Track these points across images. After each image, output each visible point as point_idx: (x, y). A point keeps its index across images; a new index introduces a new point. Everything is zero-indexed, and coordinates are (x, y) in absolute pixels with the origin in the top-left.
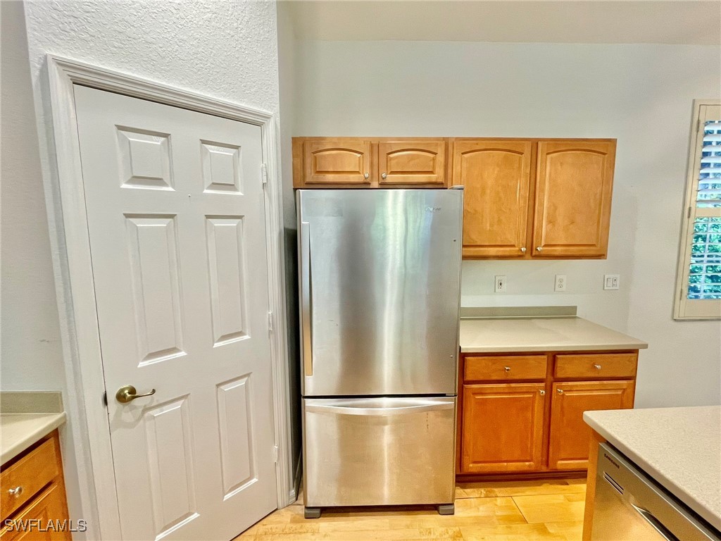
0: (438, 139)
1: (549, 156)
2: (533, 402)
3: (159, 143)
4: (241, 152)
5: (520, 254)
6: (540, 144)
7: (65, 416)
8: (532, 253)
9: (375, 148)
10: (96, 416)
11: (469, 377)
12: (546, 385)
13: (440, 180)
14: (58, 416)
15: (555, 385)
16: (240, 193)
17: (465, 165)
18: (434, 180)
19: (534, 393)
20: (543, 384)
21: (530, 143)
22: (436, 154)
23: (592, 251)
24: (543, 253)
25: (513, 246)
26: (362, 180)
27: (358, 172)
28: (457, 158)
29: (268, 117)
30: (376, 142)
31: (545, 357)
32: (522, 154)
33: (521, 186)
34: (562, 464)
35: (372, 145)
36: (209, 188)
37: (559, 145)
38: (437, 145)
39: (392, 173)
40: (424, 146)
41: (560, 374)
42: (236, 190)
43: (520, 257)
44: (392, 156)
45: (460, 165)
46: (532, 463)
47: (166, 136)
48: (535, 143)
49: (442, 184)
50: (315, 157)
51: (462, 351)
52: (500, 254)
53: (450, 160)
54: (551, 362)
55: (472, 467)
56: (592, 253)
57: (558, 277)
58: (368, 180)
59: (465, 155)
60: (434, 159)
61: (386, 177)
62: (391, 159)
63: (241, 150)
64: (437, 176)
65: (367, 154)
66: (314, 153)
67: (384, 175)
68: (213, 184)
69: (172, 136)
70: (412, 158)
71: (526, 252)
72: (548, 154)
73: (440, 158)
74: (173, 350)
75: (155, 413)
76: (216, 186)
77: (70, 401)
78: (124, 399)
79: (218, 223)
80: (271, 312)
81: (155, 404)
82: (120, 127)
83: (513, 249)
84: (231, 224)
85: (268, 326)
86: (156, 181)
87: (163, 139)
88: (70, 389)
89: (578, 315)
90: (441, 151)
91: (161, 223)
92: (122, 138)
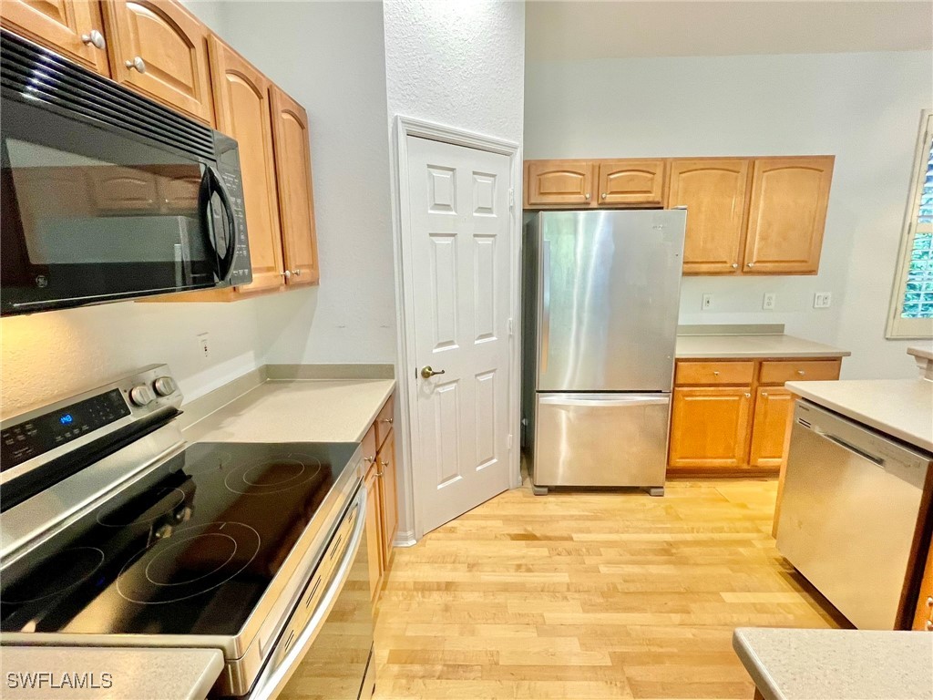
0: (656, 159)
1: (766, 174)
2: (739, 404)
3: (449, 176)
4: (497, 181)
5: (731, 270)
6: (757, 162)
7: (396, 383)
8: (744, 270)
9: (597, 170)
10: (415, 384)
11: (680, 381)
12: (751, 390)
13: (657, 200)
14: (393, 382)
15: (760, 389)
16: (494, 216)
17: (681, 184)
18: (651, 200)
19: (741, 396)
20: (749, 388)
21: (747, 162)
22: (654, 174)
23: (804, 267)
24: (754, 269)
25: (725, 262)
26: (583, 201)
27: (579, 193)
28: (675, 178)
29: (515, 148)
30: (597, 164)
31: (753, 363)
32: (738, 172)
33: (736, 203)
34: (762, 462)
35: (593, 167)
36: (476, 211)
37: (775, 163)
38: (655, 165)
39: (612, 193)
40: (642, 167)
41: (764, 380)
42: (492, 213)
43: (731, 273)
44: (612, 177)
45: (677, 184)
46: (734, 460)
47: (452, 170)
48: (752, 162)
49: (659, 203)
50: (540, 180)
52: (712, 270)
53: (667, 180)
54: (757, 368)
55: (679, 462)
56: (803, 269)
57: (767, 295)
58: (588, 200)
59: (683, 175)
60: (652, 179)
61: (605, 198)
62: (611, 180)
63: (497, 178)
64: (654, 196)
65: (589, 176)
66: (538, 175)
67: (604, 196)
68: (479, 208)
69: (457, 170)
70: (631, 179)
71: (737, 268)
72: (764, 172)
73: (659, 177)
74: (451, 343)
75: (440, 390)
76: (481, 209)
77: (399, 371)
78: (426, 375)
79: (481, 241)
80: (511, 319)
81: (440, 383)
82: (429, 166)
83: (724, 265)
84: (489, 241)
85: (508, 330)
86: (446, 207)
87: (451, 173)
88: (400, 362)
89: (785, 332)
90: (659, 171)
91: (449, 240)
92: (430, 174)
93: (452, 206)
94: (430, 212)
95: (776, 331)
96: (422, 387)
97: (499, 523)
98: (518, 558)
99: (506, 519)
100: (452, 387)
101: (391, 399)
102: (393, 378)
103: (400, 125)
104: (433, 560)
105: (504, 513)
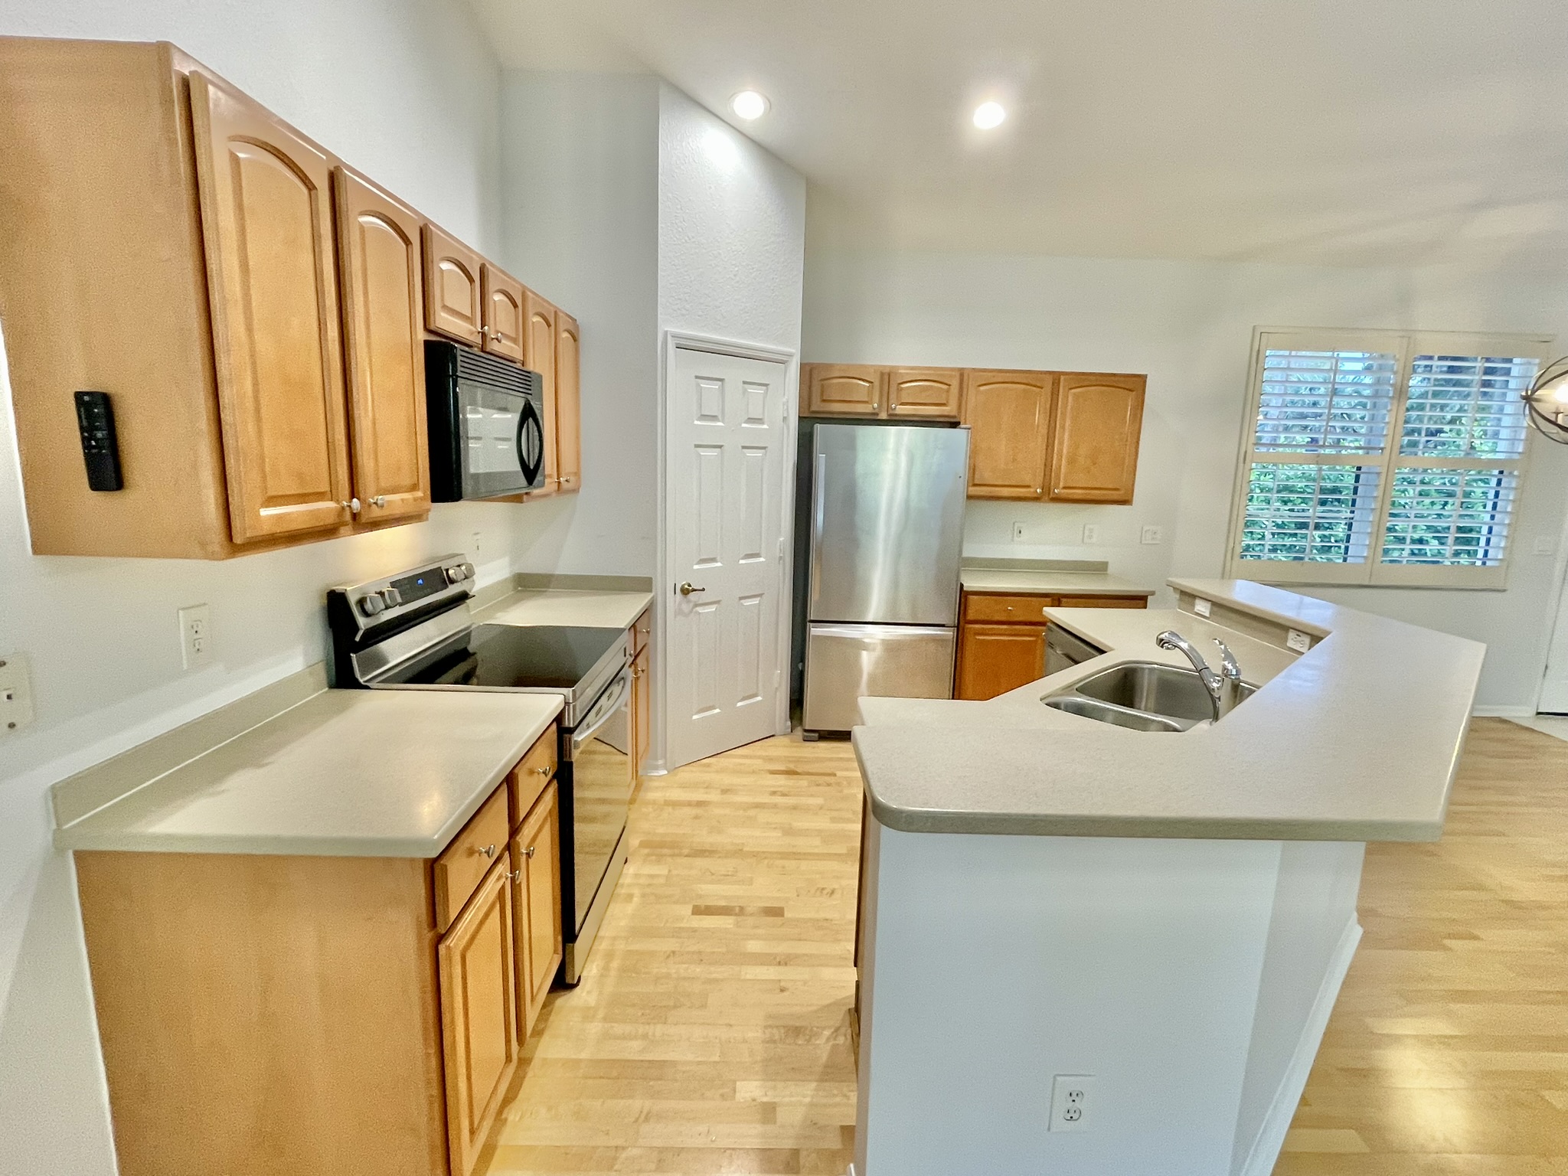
0: (952, 369)
1: (1072, 391)
2: (1036, 645)
3: (717, 387)
4: (769, 390)
5: (1035, 495)
6: (1062, 378)
7: (653, 597)
8: (1049, 496)
9: (886, 377)
10: (673, 601)
11: (968, 615)
13: (952, 414)
14: (649, 596)
16: (765, 426)
17: (979, 399)
18: (946, 413)
19: (1037, 636)
21: (1051, 377)
22: (950, 385)
23: (1115, 495)
24: (1060, 496)
25: (1029, 487)
26: (871, 411)
27: (866, 402)
28: (972, 392)
29: (791, 355)
30: (887, 370)
31: (1050, 599)
32: (1042, 388)
35: (882, 374)
36: (745, 422)
37: (1083, 380)
38: (951, 376)
39: (902, 404)
40: (938, 377)
42: (763, 423)
43: (1036, 499)
44: (903, 386)
45: (975, 397)
47: (721, 380)
48: (1056, 377)
49: (954, 417)
50: (822, 386)
51: (965, 589)
52: (1015, 495)
53: (964, 393)
56: (1115, 498)
58: (876, 411)
59: (982, 388)
60: (948, 391)
61: (895, 409)
62: (902, 389)
63: (770, 387)
64: (949, 410)
65: (877, 384)
66: (822, 380)
67: (895, 406)
68: (749, 418)
69: (726, 380)
70: (925, 390)
71: (1042, 494)
72: (1071, 389)
73: (955, 390)
74: (713, 560)
75: (700, 609)
76: (750, 420)
77: (658, 585)
78: (685, 592)
79: (749, 453)
80: (781, 539)
81: (700, 602)
82: (697, 377)
83: (1028, 490)
84: (759, 454)
85: (778, 550)
86: (714, 418)
87: (720, 383)
88: (659, 575)
89: (1109, 572)
90: (955, 383)
91: (714, 452)
92: (698, 385)
93: (720, 417)
94: (696, 422)
95: (1099, 568)
96: (680, 604)
97: (759, 762)
98: (774, 786)
99: (770, 759)
100: (712, 608)
101: (648, 612)
102: (651, 591)
103: (669, 338)
104: (683, 786)
105: (764, 754)
